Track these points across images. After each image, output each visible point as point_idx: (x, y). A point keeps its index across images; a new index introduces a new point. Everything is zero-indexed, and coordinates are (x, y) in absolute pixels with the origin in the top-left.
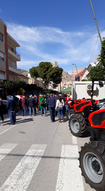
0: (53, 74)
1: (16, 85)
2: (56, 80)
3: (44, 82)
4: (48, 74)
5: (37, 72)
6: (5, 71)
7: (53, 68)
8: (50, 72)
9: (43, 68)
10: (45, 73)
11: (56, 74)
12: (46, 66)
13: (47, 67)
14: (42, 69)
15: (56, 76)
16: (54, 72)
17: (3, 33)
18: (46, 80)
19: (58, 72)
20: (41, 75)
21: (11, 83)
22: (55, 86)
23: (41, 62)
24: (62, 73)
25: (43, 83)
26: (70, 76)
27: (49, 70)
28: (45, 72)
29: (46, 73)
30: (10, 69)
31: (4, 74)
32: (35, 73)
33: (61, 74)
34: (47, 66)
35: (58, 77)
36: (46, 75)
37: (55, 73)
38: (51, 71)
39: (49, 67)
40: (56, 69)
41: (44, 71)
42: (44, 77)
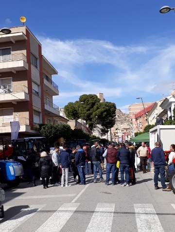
0: (102, 113)
1: (57, 131)
2: (107, 123)
3: (88, 126)
4: (94, 114)
5: (76, 111)
6: (40, 110)
7: (101, 104)
8: (97, 110)
9: (86, 104)
10: (88, 112)
11: (105, 113)
12: (90, 101)
13: (92, 103)
14: (84, 106)
15: (106, 115)
16: (103, 110)
17: (38, 56)
18: (90, 122)
19: (109, 109)
20: (82, 115)
21: (51, 128)
22: (104, 132)
23: (83, 95)
24: (115, 110)
25: (87, 128)
26: (124, 115)
27: (95, 107)
28: (89, 110)
29: (91, 112)
30: (47, 107)
31: (39, 116)
32: (73, 112)
33: (114, 112)
34: (92, 101)
35: (110, 118)
36: (91, 114)
37: (105, 111)
38: (98, 108)
39: (95, 103)
40: (106, 105)
41: (87, 108)
42: (88, 118)
